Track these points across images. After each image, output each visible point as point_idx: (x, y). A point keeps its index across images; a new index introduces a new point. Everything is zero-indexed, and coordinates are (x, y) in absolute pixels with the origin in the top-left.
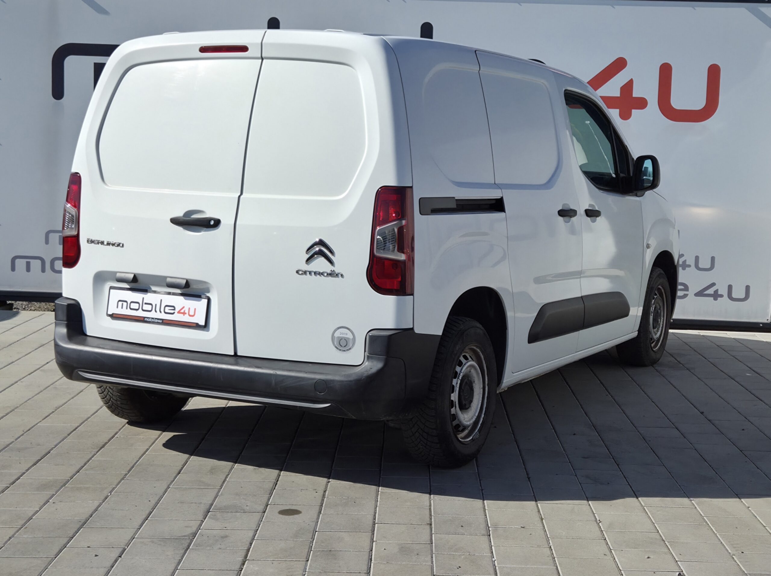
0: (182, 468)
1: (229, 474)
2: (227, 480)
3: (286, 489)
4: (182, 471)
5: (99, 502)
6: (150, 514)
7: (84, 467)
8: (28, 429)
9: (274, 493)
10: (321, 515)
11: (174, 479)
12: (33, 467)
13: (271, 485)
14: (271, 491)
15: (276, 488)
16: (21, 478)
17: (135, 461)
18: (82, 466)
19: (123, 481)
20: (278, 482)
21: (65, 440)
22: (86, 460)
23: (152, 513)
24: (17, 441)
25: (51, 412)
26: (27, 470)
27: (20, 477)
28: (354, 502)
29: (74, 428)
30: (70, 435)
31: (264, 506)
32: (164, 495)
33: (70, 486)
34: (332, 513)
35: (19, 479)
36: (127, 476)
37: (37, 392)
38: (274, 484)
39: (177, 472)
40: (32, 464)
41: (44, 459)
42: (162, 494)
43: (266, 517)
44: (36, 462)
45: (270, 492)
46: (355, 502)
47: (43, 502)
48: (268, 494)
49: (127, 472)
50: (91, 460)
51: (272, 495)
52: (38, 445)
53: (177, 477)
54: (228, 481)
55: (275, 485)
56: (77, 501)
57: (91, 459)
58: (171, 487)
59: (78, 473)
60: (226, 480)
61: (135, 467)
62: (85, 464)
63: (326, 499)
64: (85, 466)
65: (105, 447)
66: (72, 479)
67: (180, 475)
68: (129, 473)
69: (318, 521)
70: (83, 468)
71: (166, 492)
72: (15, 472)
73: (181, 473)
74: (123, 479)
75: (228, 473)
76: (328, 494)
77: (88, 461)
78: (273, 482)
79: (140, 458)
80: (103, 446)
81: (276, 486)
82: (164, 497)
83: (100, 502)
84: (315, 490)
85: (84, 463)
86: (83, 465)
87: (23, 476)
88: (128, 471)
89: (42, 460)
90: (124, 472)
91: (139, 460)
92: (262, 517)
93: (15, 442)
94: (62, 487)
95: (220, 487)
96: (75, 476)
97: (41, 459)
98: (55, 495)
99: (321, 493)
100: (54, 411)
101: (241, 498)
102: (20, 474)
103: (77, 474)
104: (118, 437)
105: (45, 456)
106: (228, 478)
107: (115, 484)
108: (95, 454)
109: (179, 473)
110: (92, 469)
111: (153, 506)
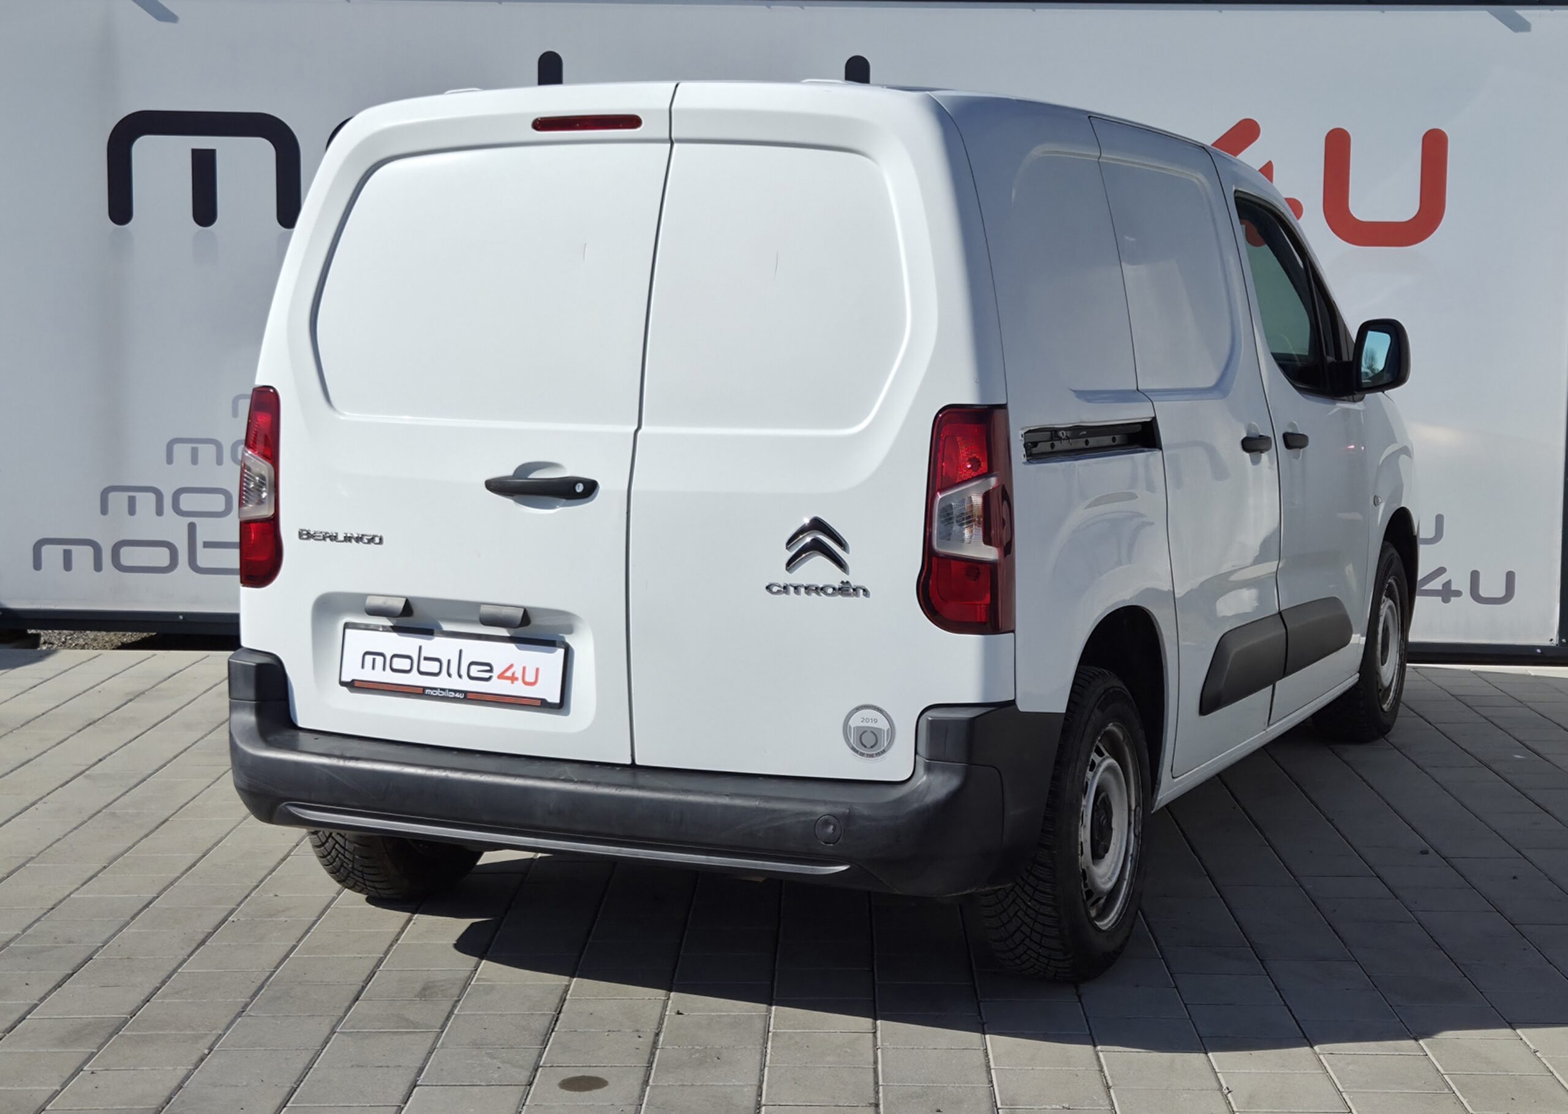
0: (363, 988)
1: (459, 1000)
2: (456, 1012)
3: (576, 1031)
4: (363, 995)
5: (187, 1069)
6: (293, 1094)
7: (160, 991)
8: (50, 907)
9: (551, 1040)
10: (648, 1088)
11: (345, 1013)
12: (55, 993)
13: (546, 1022)
14: (546, 1035)
15: (556, 1029)
16: (28, 1017)
17: (268, 974)
18: (157, 987)
19: (239, 1019)
20: (561, 1015)
21: (124, 930)
22: (164, 974)
23: (295, 1090)
24: (25, 934)
25: (101, 867)
26: (42, 999)
27: (26, 1016)
28: (716, 1059)
29: (145, 903)
30: (137, 918)
31: (531, 1069)
32: (323, 1049)
33: (128, 1033)
34: (670, 1083)
35: (24, 1019)
36: (248, 1009)
37: (74, 825)
38: (552, 1020)
39: (352, 997)
40: (54, 984)
41: (78, 972)
42: (319, 1048)
43: (533, 1094)
44: (62, 980)
45: (542, 1038)
46: (718, 1058)
47: (72, 1071)
48: (539, 1042)
49: (248, 1000)
50: (176, 975)
51: (547, 1045)
52: (69, 942)
53: (352, 1009)
54: (456, 1014)
55: (554, 1022)
56: (142, 1068)
57: (175, 971)
58: (338, 1030)
59: (148, 1004)
60: (453, 1014)
61: (266, 987)
62: (163, 983)
63: (660, 1051)
64: (163, 988)
65: (207, 943)
66: (134, 1018)
67: (357, 1003)
68: (252, 1001)
69: (643, 1103)
70: (158, 992)
71: (327, 1043)
72: (17, 1003)
73: (360, 999)
74: (239, 1015)
75: (459, 997)
76: (663, 1040)
77: (169, 977)
78: (551, 1014)
79: (277, 967)
80: (203, 942)
81: (555, 1024)
82: (322, 1055)
83: (189, 1067)
84: (637, 1031)
85: (160, 980)
86: (158, 985)
87: (31, 1014)
88: (251, 998)
89: (75, 975)
90: (243, 1000)
91: (274, 971)
92: (525, 1097)
93: (23, 936)
94: (111, 1036)
95: (440, 1029)
96: (139, 1010)
97: (72, 974)
98: (96, 1054)
99: (649, 1038)
100: (107, 865)
101: (484, 1052)
102: (26, 1008)
103: (144, 1007)
104: (235, 919)
105: (82, 965)
106: (458, 1008)
107: (224, 1026)
108: (185, 961)
109: (357, 999)
110: (177, 993)
111: (298, 1075)
